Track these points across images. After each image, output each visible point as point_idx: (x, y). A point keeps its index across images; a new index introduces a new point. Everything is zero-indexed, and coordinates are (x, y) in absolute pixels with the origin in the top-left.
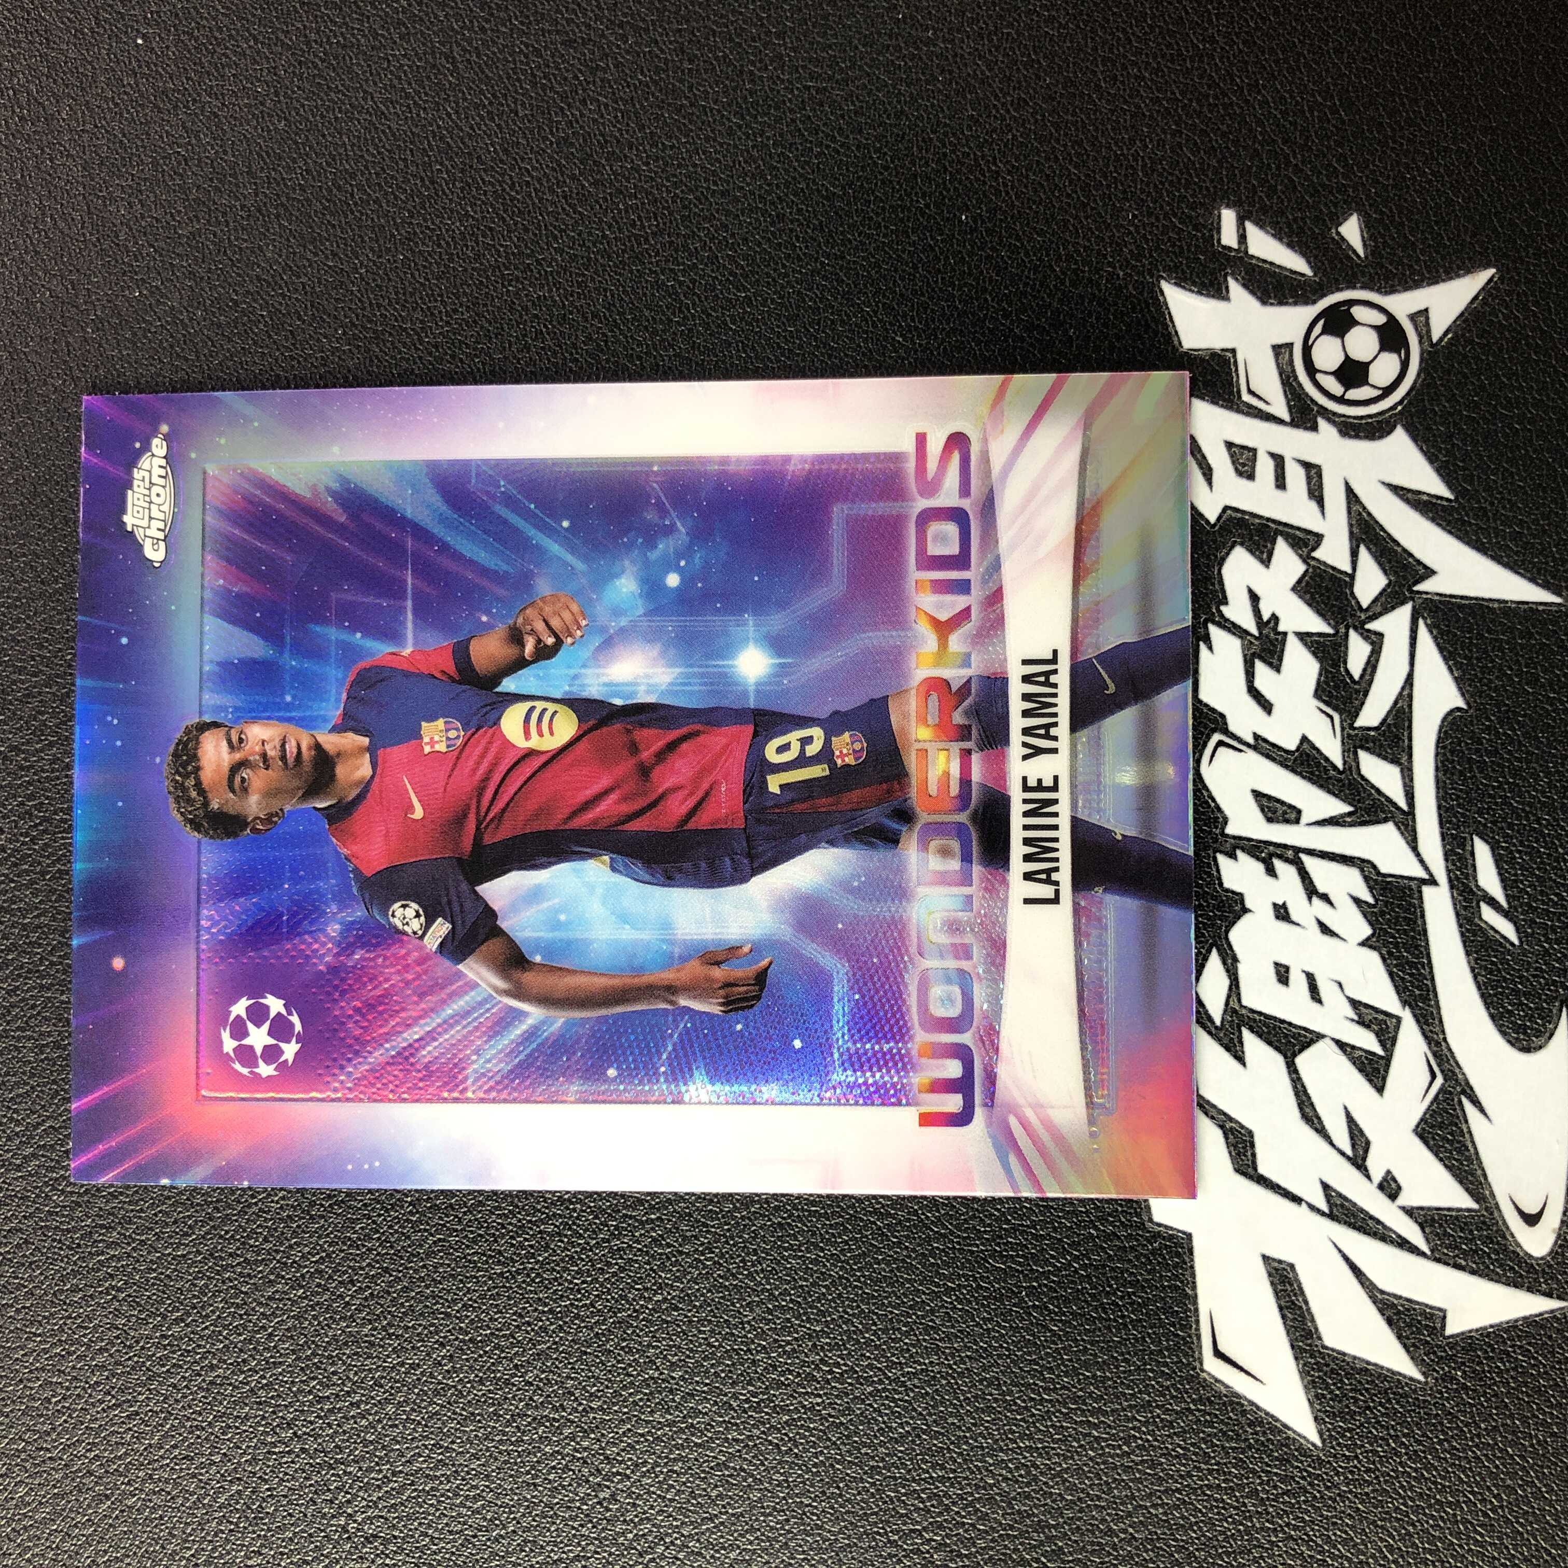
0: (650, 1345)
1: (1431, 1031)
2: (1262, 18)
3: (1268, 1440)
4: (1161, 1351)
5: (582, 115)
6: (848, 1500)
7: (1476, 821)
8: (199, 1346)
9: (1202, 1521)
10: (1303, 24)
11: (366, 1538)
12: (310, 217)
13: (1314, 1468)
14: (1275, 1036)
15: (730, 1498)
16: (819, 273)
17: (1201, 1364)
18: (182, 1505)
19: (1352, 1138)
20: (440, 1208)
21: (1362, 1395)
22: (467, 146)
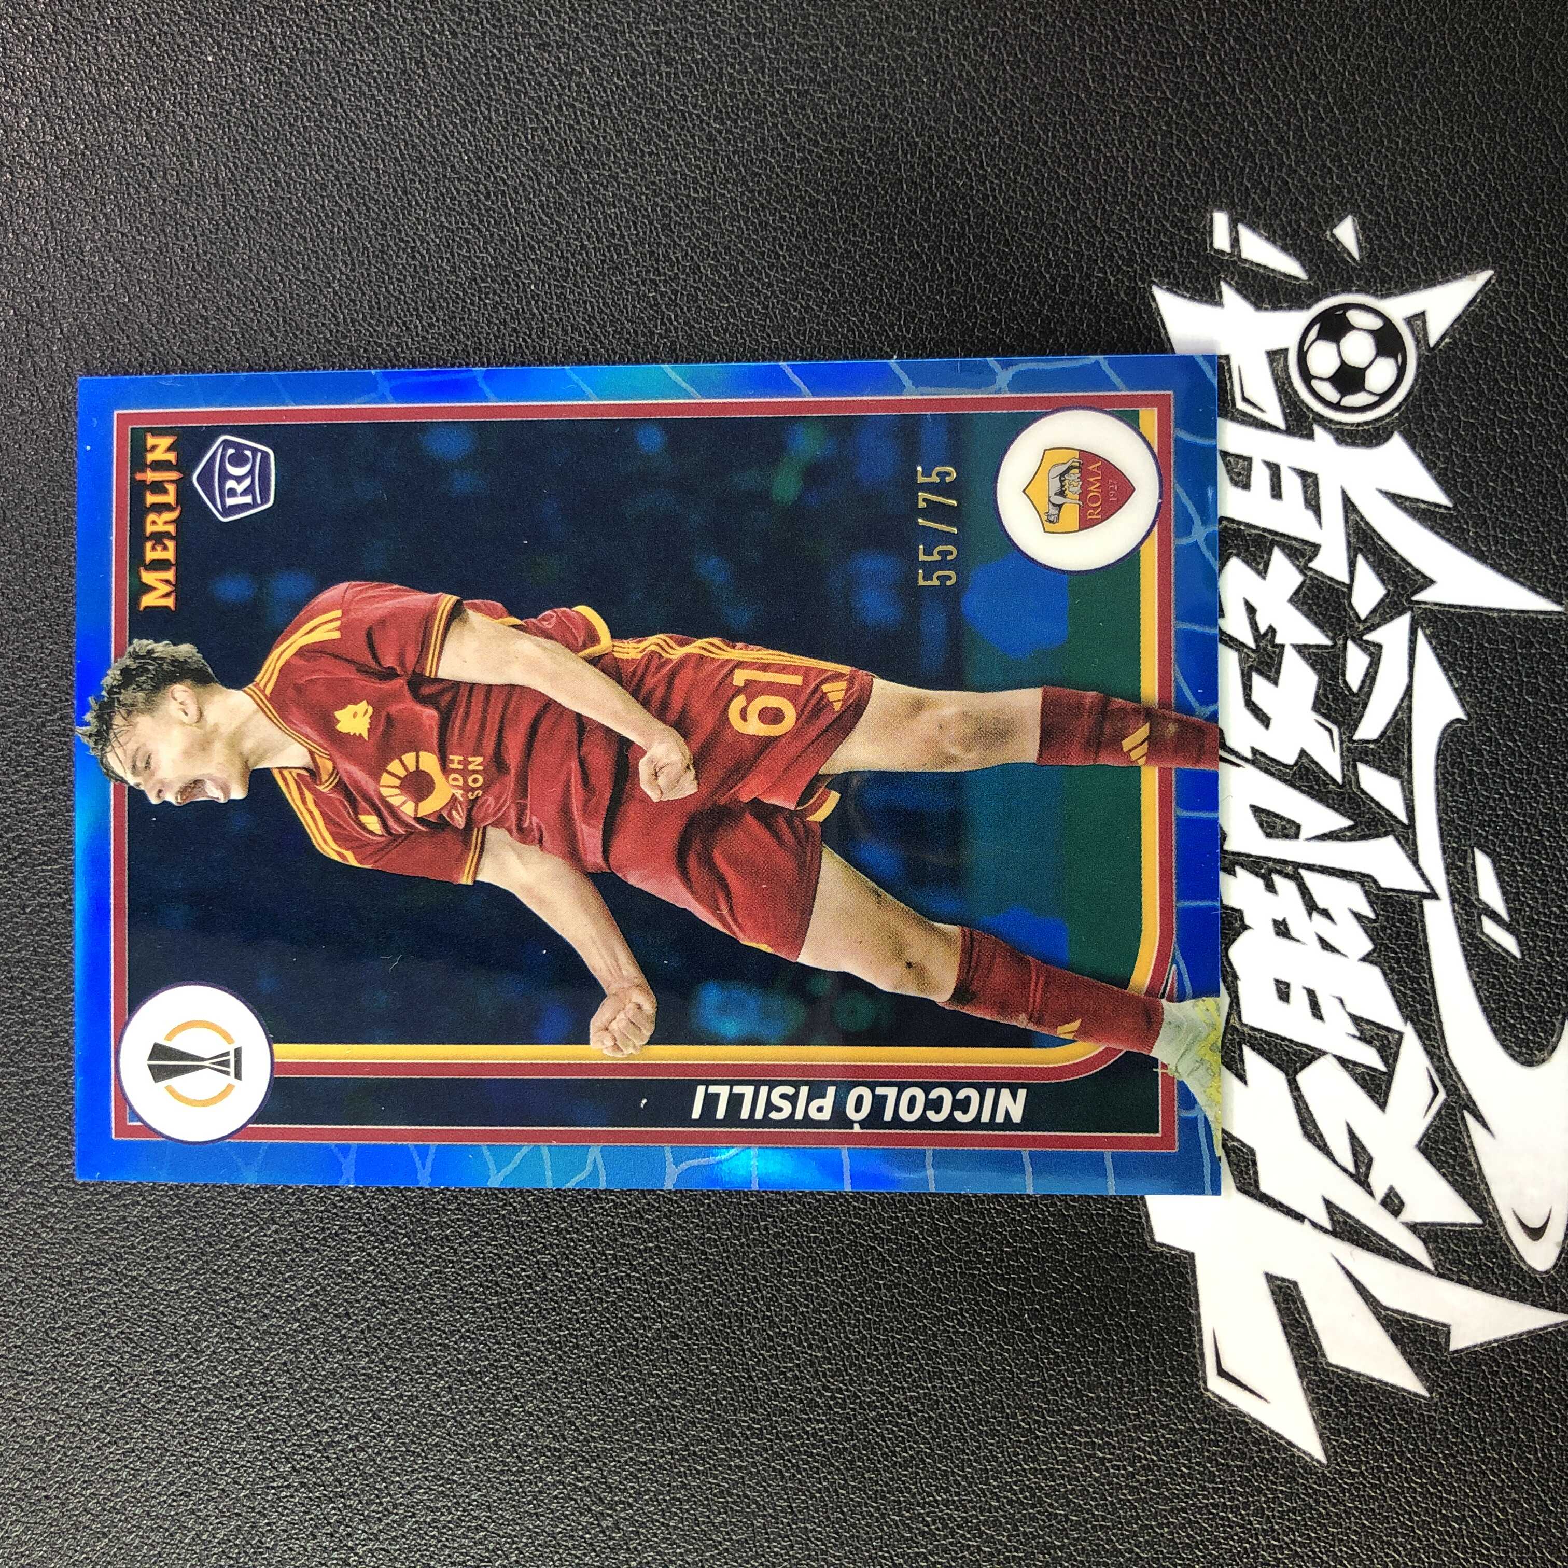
0: (650, 1374)
1: (1433, 1046)
2: (1254, 14)
3: (1273, 1458)
4: (1165, 1371)
5: (557, 121)
6: (853, 1526)
7: (1477, 834)
8: (195, 1382)
9: (1208, 1540)
10: (1296, 19)
12: (280, 230)
13: (1320, 1485)
14: (1276, 1053)
15: (736, 1526)
16: (803, 284)
17: (1205, 1383)
18: (180, 1541)
19: (1355, 1154)
20: (435, 1241)
21: (1366, 1411)
22: (440, 155)
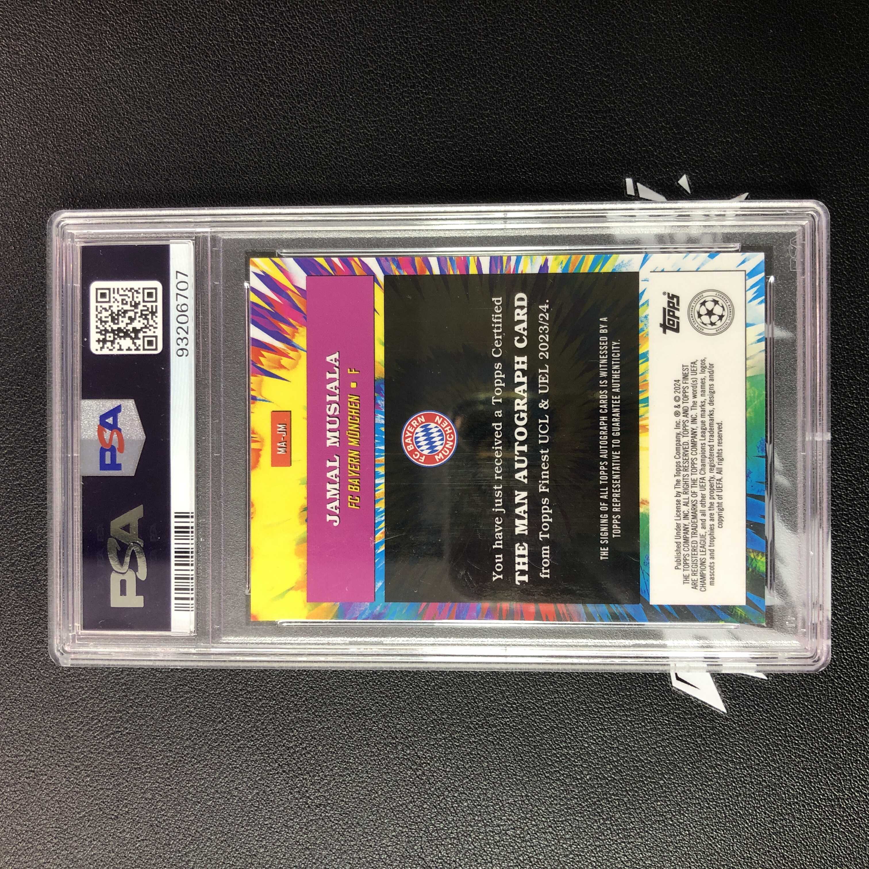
0: (432, 705)
3: (704, 713)
4: (654, 681)
5: (336, 164)
6: (526, 762)
8: (231, 732)
9: (679, 751)
11: (317, 806)
13: (724, 722)
17: (671, 683)
18: (233, 802)
21: (741, 688)
22: (285, 183)
